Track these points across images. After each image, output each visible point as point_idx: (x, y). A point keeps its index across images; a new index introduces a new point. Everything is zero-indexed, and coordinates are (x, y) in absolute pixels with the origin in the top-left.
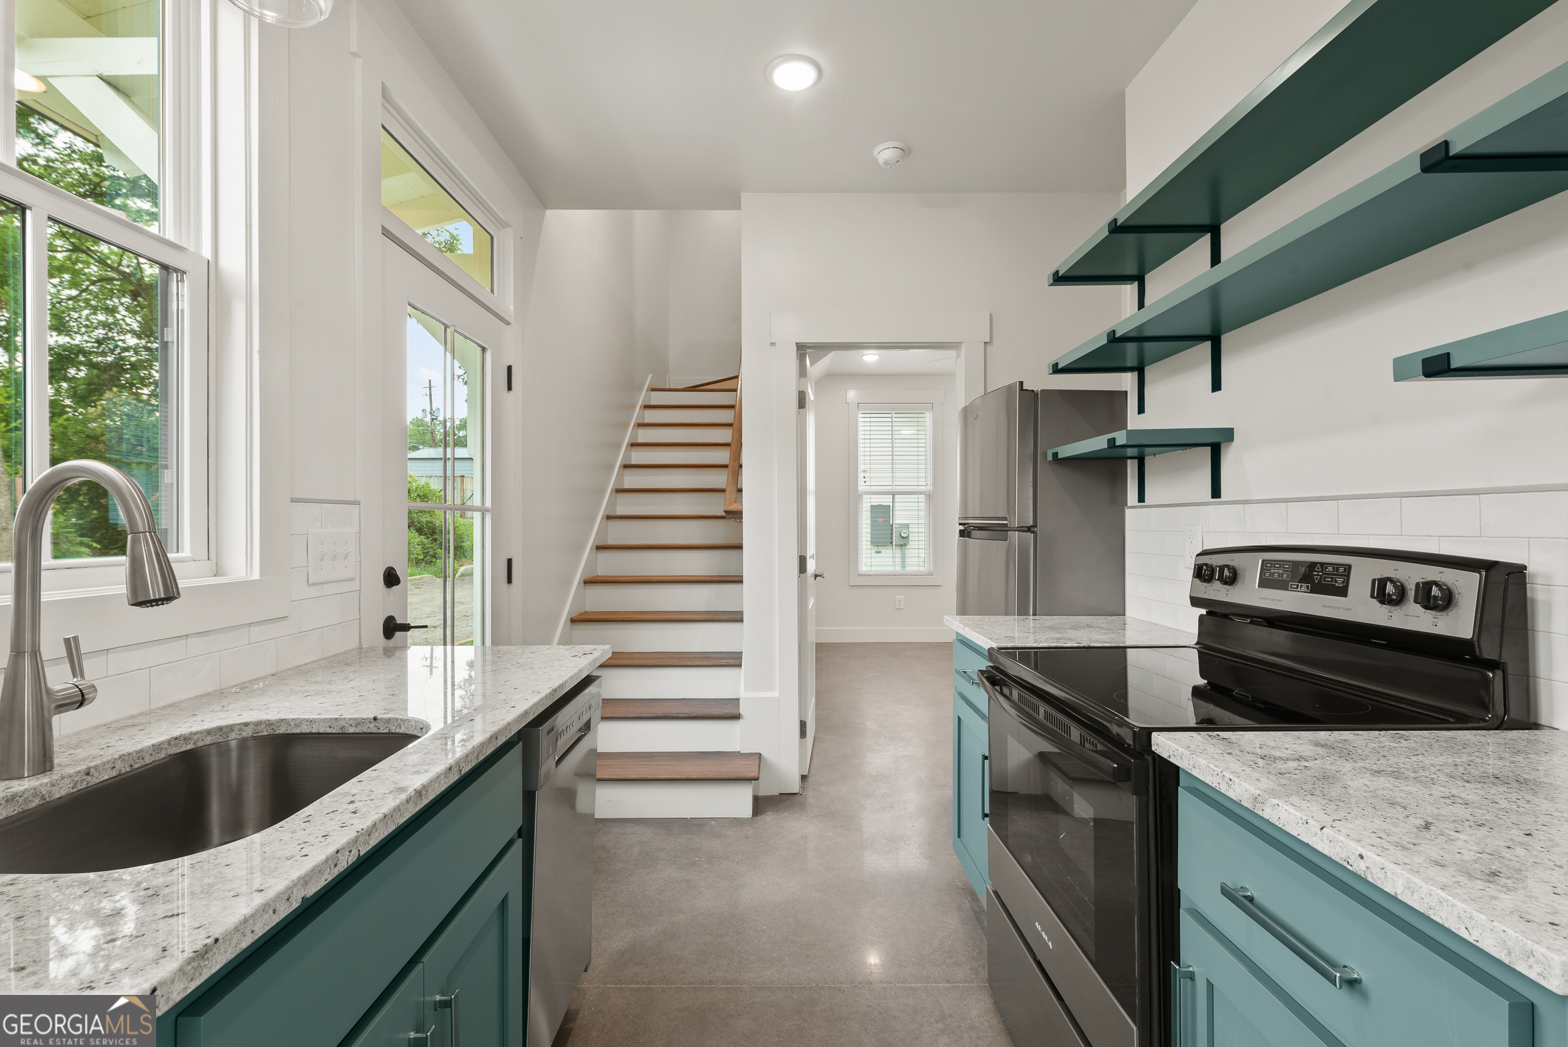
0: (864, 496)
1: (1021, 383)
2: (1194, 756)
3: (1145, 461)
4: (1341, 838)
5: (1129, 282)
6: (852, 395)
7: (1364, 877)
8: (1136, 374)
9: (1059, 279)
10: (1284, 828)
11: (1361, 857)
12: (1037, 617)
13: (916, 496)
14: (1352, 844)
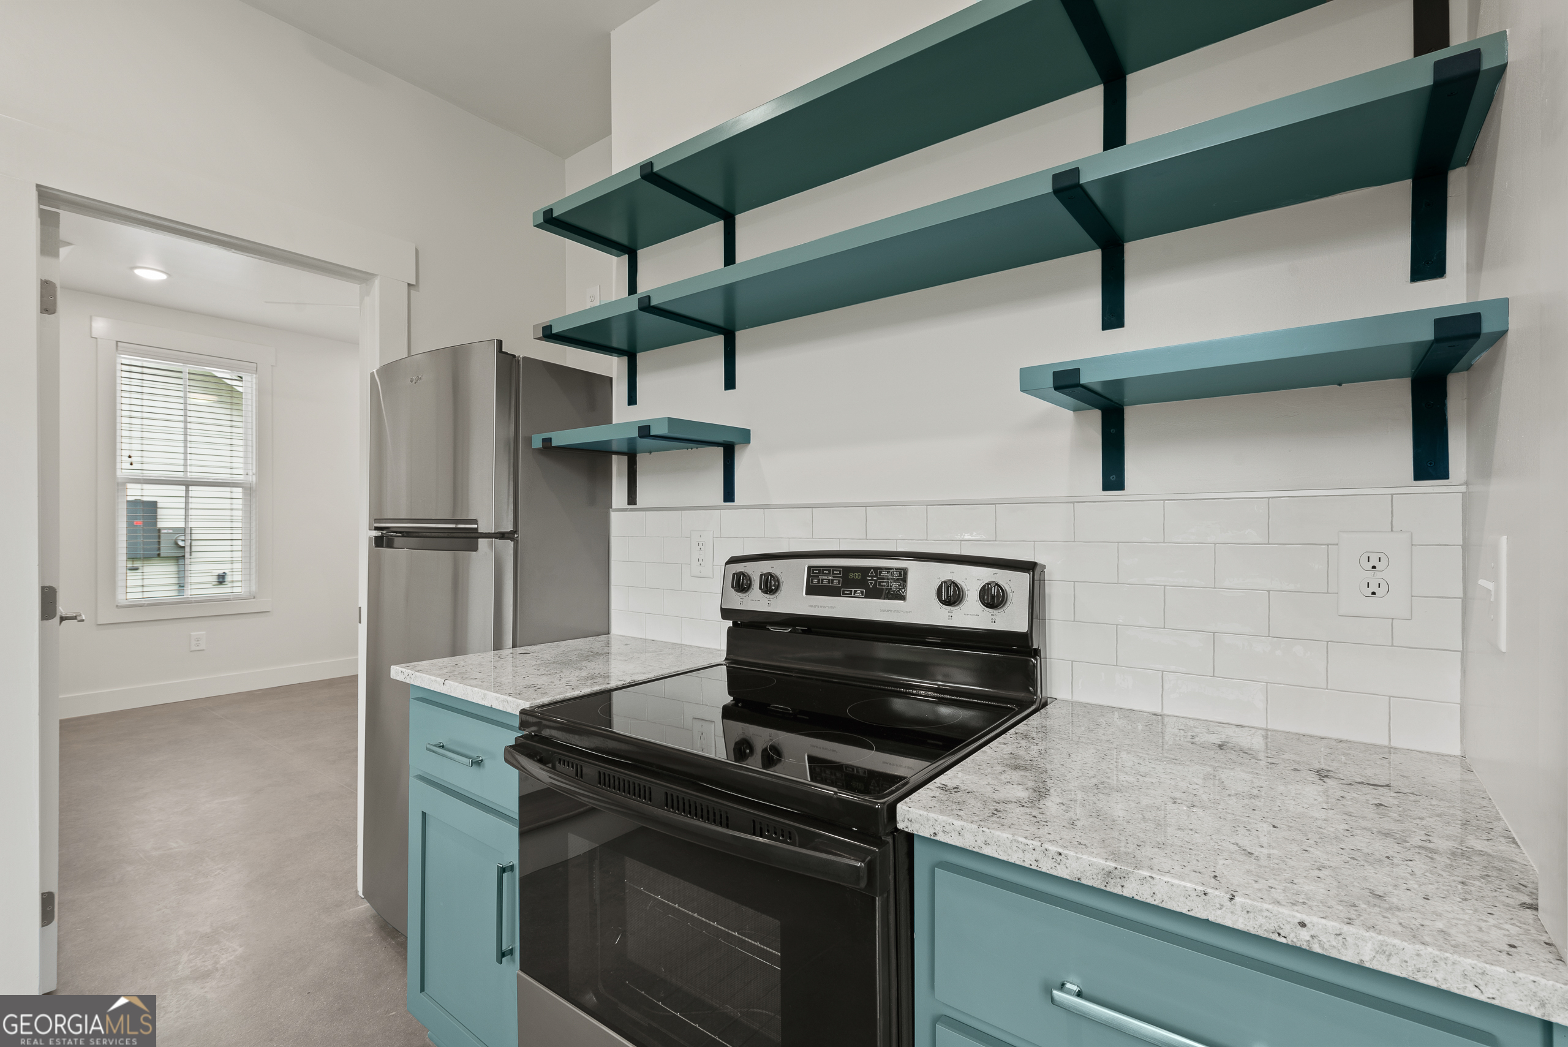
0: (129, 486)
1: (500, 343)
2: (984, 829)
3: (637, 458)
4: (1266, 906)
5: (614, 251)
6: (100, 326)
7: (1307, 948)
8: (625, 359)
9: (552, 222)
10: (1164, 905)
11: (1303, 925)
12: (519, 650)
13: (228, 489)
14: (1285, 911)
